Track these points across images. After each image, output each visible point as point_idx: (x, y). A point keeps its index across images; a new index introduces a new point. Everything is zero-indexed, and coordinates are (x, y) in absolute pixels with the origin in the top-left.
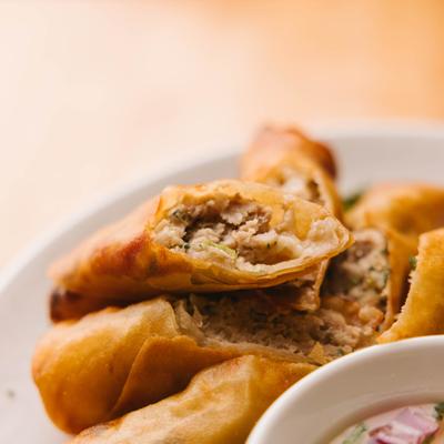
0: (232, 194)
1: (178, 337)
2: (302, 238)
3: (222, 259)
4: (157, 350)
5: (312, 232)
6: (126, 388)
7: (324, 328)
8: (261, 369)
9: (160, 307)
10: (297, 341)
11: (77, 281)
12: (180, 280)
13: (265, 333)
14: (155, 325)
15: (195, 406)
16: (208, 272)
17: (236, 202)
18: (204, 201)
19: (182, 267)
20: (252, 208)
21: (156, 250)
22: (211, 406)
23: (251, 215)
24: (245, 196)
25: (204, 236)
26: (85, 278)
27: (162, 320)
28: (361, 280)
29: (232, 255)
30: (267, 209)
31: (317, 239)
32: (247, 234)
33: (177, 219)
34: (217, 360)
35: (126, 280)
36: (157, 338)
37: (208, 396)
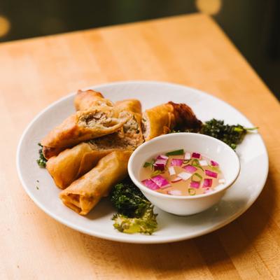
0: (94, 110)
1: (93, 151)
2: (117, 118)
3: (99, 128)
4: (87, 156)
5: (120, 115)
6: (80, 169)
7: (127, 141)
8: (118, 154)
9: (84, 145)
10: (122, 146)
11: (55, 144)
12: (89, 136)
13: (113, 146)
14: (85, 150)
15: (104, 168)
16: (97, 132)
17: (97, 112)
18: (88, 114)
19: (89, 132)
20: (102, 113)
21: (81, 129)
22: (108, 167)
23: (102, 115)
24: (98, 110)
25: (92, 123)
26: (58, 142)
27: (86, 148)
28: (129, 128)
29: (102, 126)
30: (106, 112)
31: (122, 117)
32: (103, 120)
33: (83, 120)
34: (104, 155)
35: (71, 140)
36: (86, 153)
37: (106, 164)
